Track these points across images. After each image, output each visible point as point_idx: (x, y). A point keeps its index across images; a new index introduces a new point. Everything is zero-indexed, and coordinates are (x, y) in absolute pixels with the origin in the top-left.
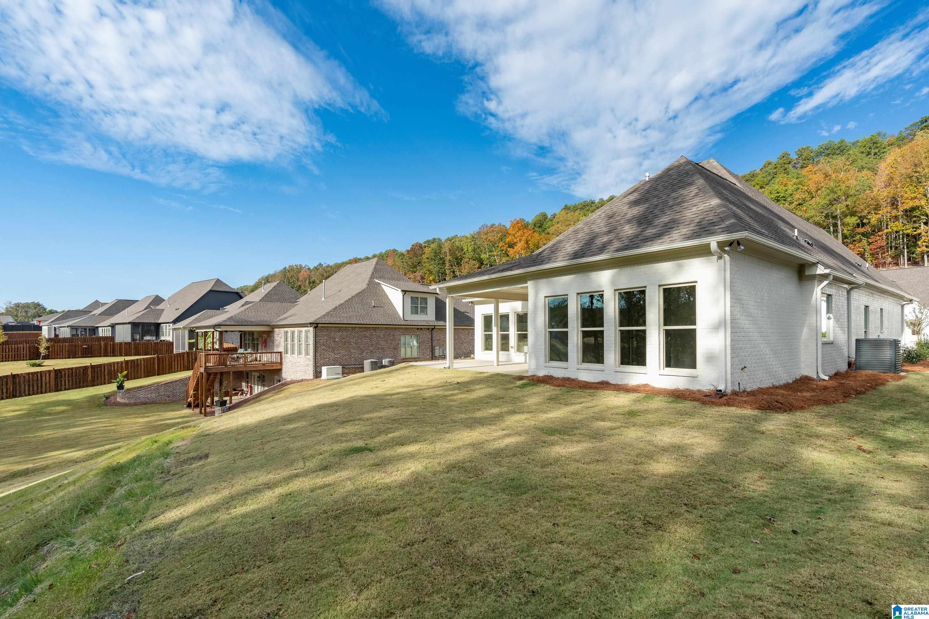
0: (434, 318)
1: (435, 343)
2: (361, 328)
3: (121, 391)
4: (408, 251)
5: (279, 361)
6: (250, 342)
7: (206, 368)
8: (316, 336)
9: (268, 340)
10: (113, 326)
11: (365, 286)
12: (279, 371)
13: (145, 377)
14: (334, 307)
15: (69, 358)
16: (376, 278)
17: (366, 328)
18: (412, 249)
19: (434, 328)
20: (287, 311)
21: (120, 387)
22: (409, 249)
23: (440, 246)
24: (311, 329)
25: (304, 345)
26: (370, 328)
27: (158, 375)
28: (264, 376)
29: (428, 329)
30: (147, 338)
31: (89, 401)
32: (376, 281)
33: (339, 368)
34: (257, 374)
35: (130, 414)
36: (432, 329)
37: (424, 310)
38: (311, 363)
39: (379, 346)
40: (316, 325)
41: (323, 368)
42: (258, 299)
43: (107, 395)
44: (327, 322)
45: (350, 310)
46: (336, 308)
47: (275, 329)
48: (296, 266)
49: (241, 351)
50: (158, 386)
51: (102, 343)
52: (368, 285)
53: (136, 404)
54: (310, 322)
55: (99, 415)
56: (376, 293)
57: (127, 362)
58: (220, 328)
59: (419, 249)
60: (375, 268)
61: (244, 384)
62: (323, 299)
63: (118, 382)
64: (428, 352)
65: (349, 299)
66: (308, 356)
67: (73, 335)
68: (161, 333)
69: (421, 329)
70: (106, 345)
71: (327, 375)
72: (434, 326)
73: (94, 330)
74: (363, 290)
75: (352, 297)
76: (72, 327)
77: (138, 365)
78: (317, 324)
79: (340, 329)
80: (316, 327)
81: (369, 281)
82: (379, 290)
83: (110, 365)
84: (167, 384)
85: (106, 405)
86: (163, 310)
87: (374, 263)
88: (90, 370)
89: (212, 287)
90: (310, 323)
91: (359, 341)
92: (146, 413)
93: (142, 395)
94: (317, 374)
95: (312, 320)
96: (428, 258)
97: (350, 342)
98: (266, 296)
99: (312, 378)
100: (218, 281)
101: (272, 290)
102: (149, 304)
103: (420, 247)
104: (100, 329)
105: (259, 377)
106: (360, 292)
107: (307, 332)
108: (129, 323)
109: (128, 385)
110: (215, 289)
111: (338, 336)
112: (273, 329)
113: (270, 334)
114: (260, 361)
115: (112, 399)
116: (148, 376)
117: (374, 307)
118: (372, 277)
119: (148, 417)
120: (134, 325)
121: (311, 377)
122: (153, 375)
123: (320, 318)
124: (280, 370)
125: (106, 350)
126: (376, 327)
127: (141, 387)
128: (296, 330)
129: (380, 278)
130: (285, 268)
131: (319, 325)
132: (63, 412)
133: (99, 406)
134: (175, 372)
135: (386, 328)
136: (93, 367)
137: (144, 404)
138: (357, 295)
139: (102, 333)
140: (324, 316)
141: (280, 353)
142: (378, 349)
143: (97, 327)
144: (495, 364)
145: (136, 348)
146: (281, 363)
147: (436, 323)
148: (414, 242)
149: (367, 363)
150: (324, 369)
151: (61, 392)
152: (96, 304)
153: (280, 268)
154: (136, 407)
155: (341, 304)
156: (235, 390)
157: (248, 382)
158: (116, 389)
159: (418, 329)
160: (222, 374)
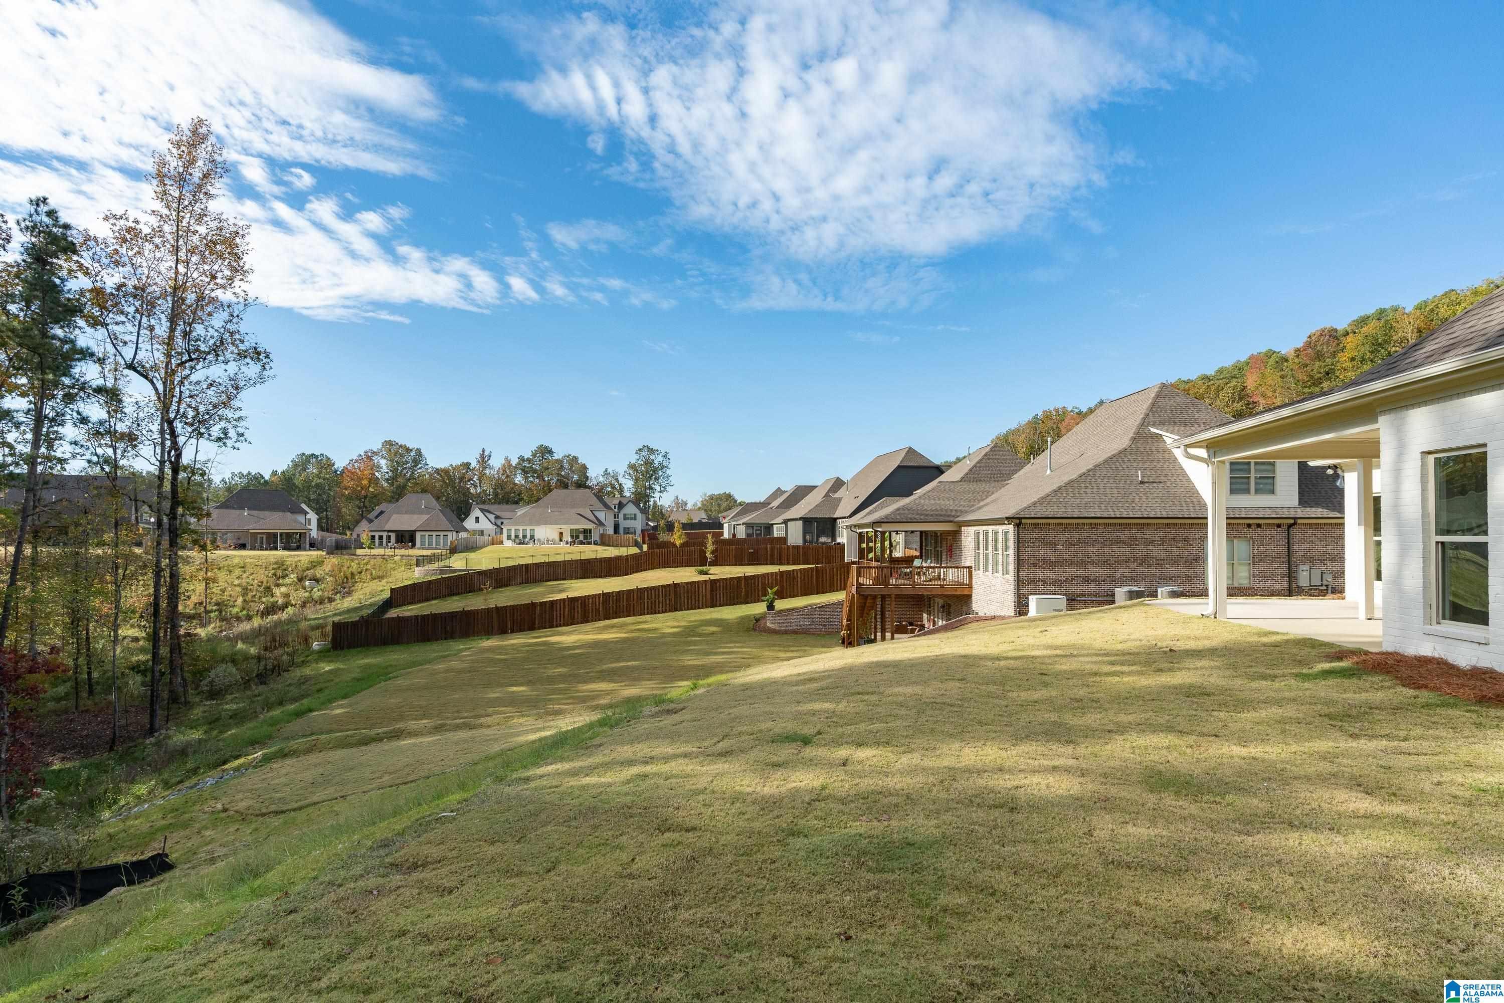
0: (1294, 501)
1: (1296, 557)
2: (1111, 524)
3: (771, 612)
4: (1297, 350)
5: (966, 581)
6: (932, 548)
7: (859, 586)
8: (1018, 540)
9: (954, 546)
10: (786, 522)
11: (1122, 442)
12: (966, 599)
13: (802, 595)
14: (1055, 487)
15: (736, 565)
16: (1153, 425)
17: (1120, 524)
18: (1308, 345)
19: (1295, 524)
20: (987, 497)
21: (771, 607)
22: (1300, 344)
23: (1389, 328)
24: (1011, 528)
25: (1000, 557)
26: (1129, 524)
27: (817, 593)
28: (949, 605)
29: (1279, 526)
30: (823, 539)
31: (739, 623)
32: (1153, 430)
33: (1061, 600)
34: (941, 602)
35: (774, 645)
36: (1290, 526)
37: (1267, 485)
38: (1011, 588)
39: (1153, 562)
40: (1018, 521)
41: (1031, 597)
42: (957, 477)
43: (757, 617)
44: (1039, 515)
45: (1089, 491)
46: (1060, 488)
47: (963, 528)
48: (1055, 410)
49: (917, 562)
50: (812, 609)
51: (769, 546)
52: (1133, 439)
53: (786, 632)
54: (1007, 515)
55: (744, 642)
56: (1149, 455)
57: (782, 573)
58: (880, 527)
59: (1328, 343)
60: (1153, 404)
61: (925, 616)
62: (1048, 472)
63: (768, 600)
64: (1280, 575)
65: (1089, 471)
66: (1007, 576)
67: (748, 535)
68: (837, 533)
69: (1259, 526)
70: (772, 549)
71: (1037, 612)
72: (1295, 518)
73: (769, 528)
74: (1121, 452)
75: (1095, 466)
76: (748, 525)
77: (794, 578)
78: (1020, 519)
79: (1066, 528)
80: (1018, 525)
81: (1137, 433)
82: (1157, 448)
83: (763, 576)
84: (822, 607)
85: (755, 630)
86: (840, 499)
87: (1153, 395)
88: (743, 582)
89: (901, 462)
90: (1007, 518)
91: (1107, 550)
92: (793, 646)
93: (794, 621)
94: (1021, 609)
95: (1011, 512)
96: (1353, 359)
97: (1086, 554)
98: (971, 470)
99: (1012, 614)
100: (911, 451)
101: (981, 460)
102: (828, 491)
103: (1333, 335)
104: (775, 526)
105: (943, 607)
106: (1114, 456)
107: (1006, 533)
108: (800, 519)
109: (780, 605)
110: (905, 464)
111: (1061, 540)
112: (960, 527)
113: (955, 535)
114: (944, 580)
115: (762, 622)
116: (806, 594)
117: (1142, 482)
118: (1146, 422)
119: (792, 651)
120: (807, 521)
121: (1011, 612)
122: (811, 594)
123: (1026, 508)
124: (969, 597)
125: (772, 555)
126: (1143, 524)
127: (794, 609)
128: (990, 528)
129: (1162, 424)
130: (1036, 417)
131: (1024, 521)
132: (713, 633)
133: (748, 630)
134: (837, 591)
135: (1167, 524)
136: (746, 578)
137: (795, 632)
138: (1106, 461)
139: (777, 532)
140: (1034, 504)
141: (970, 568)
142: (1150, 566)
143: (772, 524)
144: (1362, 615)
145: (805, 554)
146: (970, 586)
147: (1300, 513)
148: (1315, 327)
149: (1120, 593)
150: (1033, 600)
151: (716, 609)
152: (779, 492)
153: (1027, 417)
154: (785, 636)
155: (1071, 481)
156: (911, 624)
157: (929, 614)
158: (766, 609)
159: (1249, 526)
160: (883, 597)
